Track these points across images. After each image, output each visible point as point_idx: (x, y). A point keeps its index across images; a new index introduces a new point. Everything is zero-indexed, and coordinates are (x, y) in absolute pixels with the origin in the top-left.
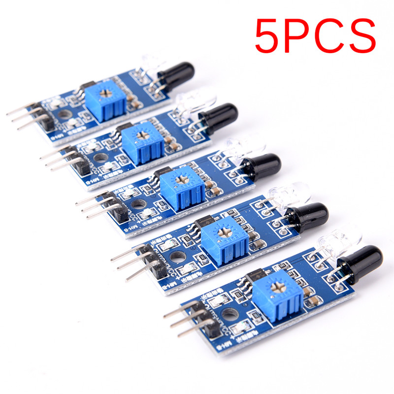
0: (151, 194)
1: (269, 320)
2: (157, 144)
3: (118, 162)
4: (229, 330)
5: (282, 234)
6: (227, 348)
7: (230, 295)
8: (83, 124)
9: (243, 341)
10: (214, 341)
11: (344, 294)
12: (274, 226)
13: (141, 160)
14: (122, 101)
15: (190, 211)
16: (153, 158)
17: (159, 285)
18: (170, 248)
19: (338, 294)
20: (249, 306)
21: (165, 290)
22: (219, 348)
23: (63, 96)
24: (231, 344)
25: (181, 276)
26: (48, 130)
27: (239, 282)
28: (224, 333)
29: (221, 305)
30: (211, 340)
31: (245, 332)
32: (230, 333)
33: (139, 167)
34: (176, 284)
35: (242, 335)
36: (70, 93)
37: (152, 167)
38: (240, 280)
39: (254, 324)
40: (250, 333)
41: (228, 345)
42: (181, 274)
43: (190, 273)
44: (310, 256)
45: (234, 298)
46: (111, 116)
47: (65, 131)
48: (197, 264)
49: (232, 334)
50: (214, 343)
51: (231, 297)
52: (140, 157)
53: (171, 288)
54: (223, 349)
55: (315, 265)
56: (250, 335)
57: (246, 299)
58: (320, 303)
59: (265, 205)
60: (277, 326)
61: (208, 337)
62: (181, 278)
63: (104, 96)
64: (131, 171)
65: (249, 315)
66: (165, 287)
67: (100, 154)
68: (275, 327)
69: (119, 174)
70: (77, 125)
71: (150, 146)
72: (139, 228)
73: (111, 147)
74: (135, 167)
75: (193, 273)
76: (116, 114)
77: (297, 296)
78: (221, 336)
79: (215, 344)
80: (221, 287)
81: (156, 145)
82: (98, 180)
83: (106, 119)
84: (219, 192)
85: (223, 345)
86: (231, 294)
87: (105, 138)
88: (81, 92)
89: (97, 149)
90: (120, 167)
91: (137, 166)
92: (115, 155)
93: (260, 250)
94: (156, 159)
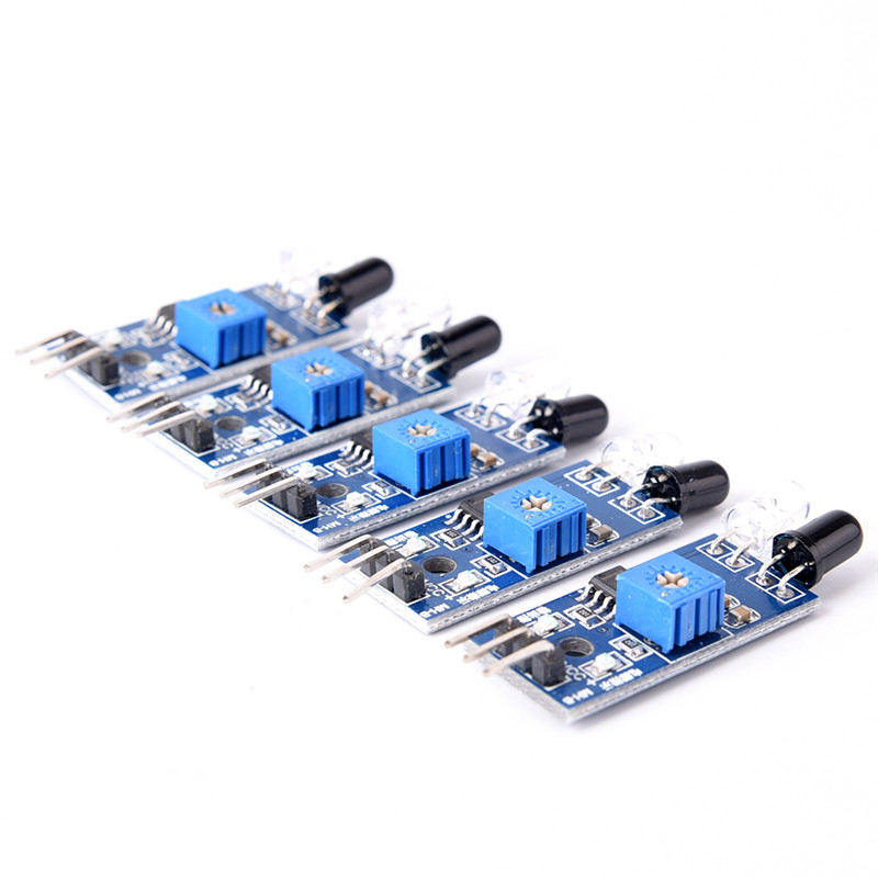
0: (352, 474)
1: (660, 649)
2: (351, 383)
3: (269, 428)
4: (580, 671)
5: (644, 517)
6: (584, 701)
7: (566, 616)
8: (177, 372)
9: (615, 687)
10: (555, 690)
11: (799, 603)
12: (626, 505)
13: (318, 420)
14: (256, 323)
15: (442, 496)
16: (342, 416)
17: (413, 612)
18: (419, 552)
19: (785, 603)
20: (611, 631)
21: (427, 619)
22: (568, 700)
23: (125, 329)
24: (591, 693)
25: (454, 595)
26: (105, 384)
27: (580, 595)
28: (572, 677)
29: (553, 634)
30: (549, 689)
31: (613, 672)
32: (585, 676)
33: (316, 434)
34: (448, 607)
35: (609, 677)
36: (139, 325)
37: (340, 436)
38: (580, 592)
39: (628, 658)
40: (625, 673)
41: (586, 696)
42: (454, 591)
43: (472, 588)
44: (713, 547)
45: (577, 621)
46: (236, 356)
47: (142, 385)
48: (482, 572)
49: (588, 677)
50: (554, 693)
51: (570, 619)
52: (317, 412)
53: (439, 613)
54: (577, 703)
55: (727, 561)
56: (627, 677)
57: (601, 621)
58: (753, 619)
59: (596, 475)
60: (679, 660)
61: (541, 684)
62: (455, 598)
63: (219, 314)
64: (300, 441)
65: (615, 646)
66: (426, 614)
67: (227, 418)
68: (674, 662)
69: (277, 447)
70: (165, 375)
71: (338, 388)
72: (343, 525)
73: (248, 405)
74: (307, 433)
75: (480, 588)
76: (246, 353)
77: (713, 591)
78: (566, 682)
79: (558, 696)
80: (544, 606)
81: (348, 385)
82: (235, 458)
83: (226, 360)
84: (495, 460)
85: (574, 696)
86: (569, 615)
87: (231, 393)
88: (162, 320)
89: (220, 411)
90: (275, 436)
91: (312, 431)
92: (260, 418)
93: (607, 544)
94: (348, 419)
